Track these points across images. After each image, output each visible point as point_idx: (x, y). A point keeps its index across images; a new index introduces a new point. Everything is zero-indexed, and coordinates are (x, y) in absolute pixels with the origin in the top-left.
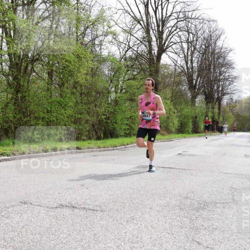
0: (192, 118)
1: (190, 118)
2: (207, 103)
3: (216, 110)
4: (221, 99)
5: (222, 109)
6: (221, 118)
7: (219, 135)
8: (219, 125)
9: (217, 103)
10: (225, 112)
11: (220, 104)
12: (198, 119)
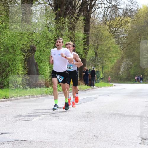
0: (23, 51)
1: (18, 52)
2: (58, 16)
3: (80, 34)
4: (91, 7)
5: (92, 31)
6: (91, 53)
7: (85, 90)
8: (86, 68)
9: (81, 18)
10: (99, 37)
11: (87, 20)
12: (37, 54)
